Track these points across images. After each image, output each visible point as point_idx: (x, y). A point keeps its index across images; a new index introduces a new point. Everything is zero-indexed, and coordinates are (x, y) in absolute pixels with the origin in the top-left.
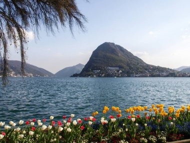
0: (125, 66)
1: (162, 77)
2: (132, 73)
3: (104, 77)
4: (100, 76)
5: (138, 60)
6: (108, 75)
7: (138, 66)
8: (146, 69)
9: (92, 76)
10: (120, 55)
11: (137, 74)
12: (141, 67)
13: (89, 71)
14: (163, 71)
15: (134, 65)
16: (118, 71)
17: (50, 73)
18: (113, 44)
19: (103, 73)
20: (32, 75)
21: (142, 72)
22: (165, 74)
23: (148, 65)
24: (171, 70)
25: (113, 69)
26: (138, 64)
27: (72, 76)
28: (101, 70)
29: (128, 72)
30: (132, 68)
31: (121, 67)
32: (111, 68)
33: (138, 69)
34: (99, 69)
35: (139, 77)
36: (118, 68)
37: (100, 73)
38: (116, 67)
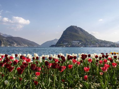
0: (83, 40)
1: (106, 47)
2: (88, 45)
3: (70, 47)
4: (68, 47)
5: (91, 37)
6: (73, 46)
7: (92, 40)
8: (97, 42)
9: (62, 46)
10: (80, 33)
11: (91, 45)
12: (94, 41)
13: (61, 43)
14: (107, 44)
15: (89, 39)
16: (79, 43)
17: (38, 44)
18: (76, 27)
19: (69, 45)
21: (94, 44)
22: (108, 45)
23: (98, 40)
24: (112, 43)
27: (50, 47)
28: (68, 43)
29: (85, 44)
30: (88, 41)
31: (80, 41)
32: (75, 42)
33: (91, 42)
35: (92, 47)
36: (79, 42)
37: (68, 44)
38: (78, 41)
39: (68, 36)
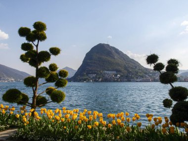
0: (123, 70)
2: (132, 78)
3: (102, 81)
4: (97, 81)
5: (135, 64)
6: (106, 80)
7: (137, 70)
8: (146, 73)
9: (87, 80)
10: (116, 57)
11: (137, 78)
12: (141, 71)
13: (84, 75)
15: (132, 68)
16: (116, 75)
18: (108, 45)
19: (99, 78)
20: (13, 80)
21: (142, 77)
25: (110, 74)
26: (136, 67)
28: (97, 74)
29: (127, 76)
30: (131, 72)
31: (118, 71)
32: (108, 72)
33: (137, 73)
34: (95, 73)
35: (140, 81)
36: (115, 72)
37: (96, 77)
38: (113, 70)
39: (95, 63)
